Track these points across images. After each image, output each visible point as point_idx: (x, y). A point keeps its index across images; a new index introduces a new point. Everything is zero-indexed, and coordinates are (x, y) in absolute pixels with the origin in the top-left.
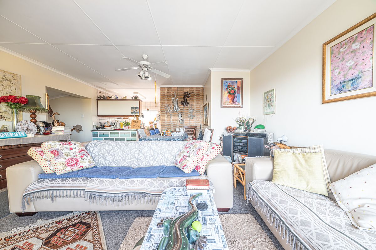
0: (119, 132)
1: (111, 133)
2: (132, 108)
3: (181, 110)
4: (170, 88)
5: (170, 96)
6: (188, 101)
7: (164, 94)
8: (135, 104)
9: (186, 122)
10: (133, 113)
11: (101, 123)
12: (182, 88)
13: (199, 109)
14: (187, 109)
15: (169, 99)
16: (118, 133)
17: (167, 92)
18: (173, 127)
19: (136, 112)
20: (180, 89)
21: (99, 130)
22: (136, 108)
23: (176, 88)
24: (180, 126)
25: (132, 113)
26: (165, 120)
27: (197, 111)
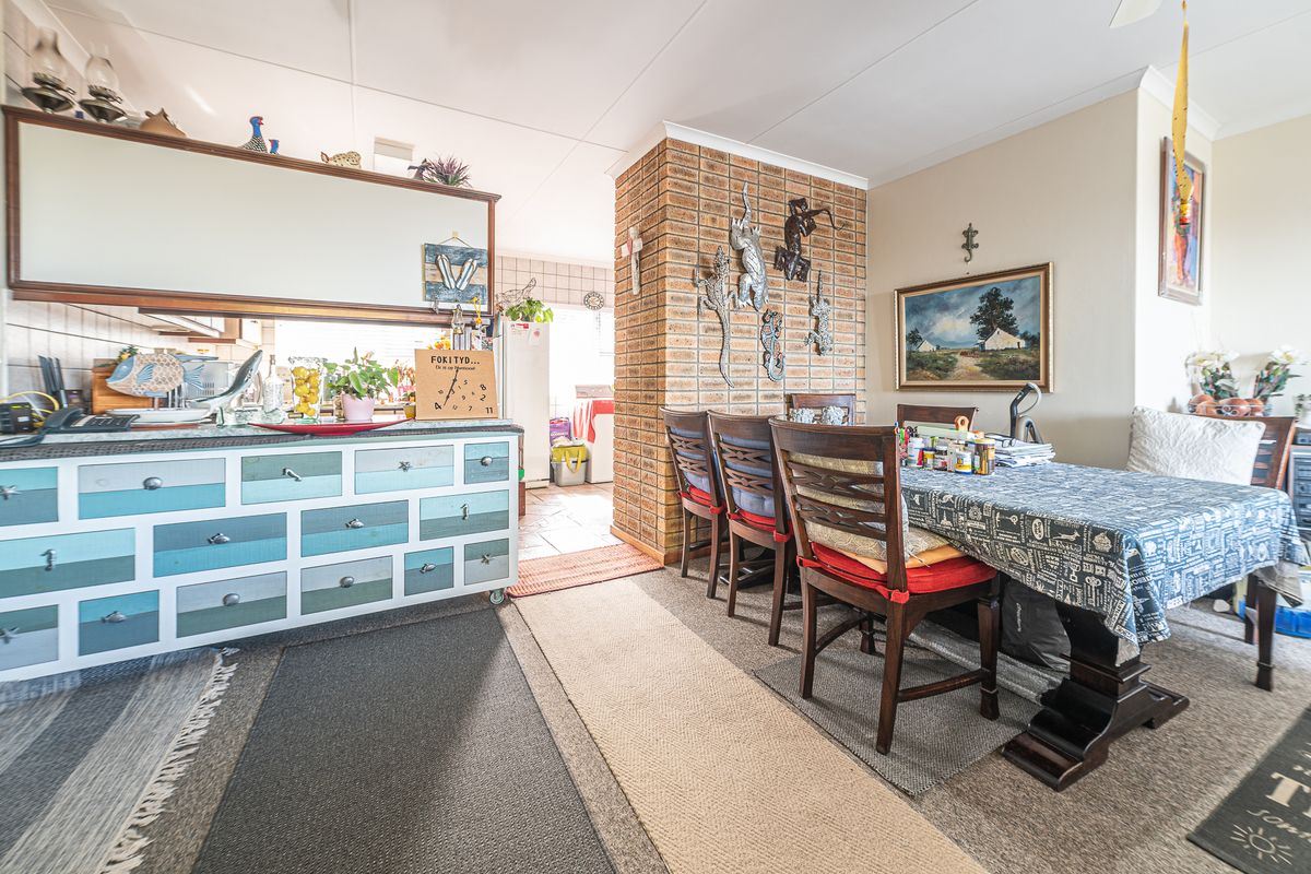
0: (348, 449)
1: (250, 472)
2: (433, 252)
3: (774, 302)
4: (721, 155)
5: (720, 208)
6: (805, 252)
7: (689, 189)
8: (457, 224)
9: (793, 372)
10: (444, 295)
11: (49, 371)
12: (777, 170)
13: (851, 305)
14: (802, 299)
15: (714, 220)
16: (332, 465)
17: (707, 179)
18: (735, 398)
19: (471, 286)
20: (772, 177)
21: (50, 439)
22: (467, 255)
23: (751, 162)
24: (766, 397)
25: (432, 290)
26: (689, 355)
27: (839, 315)
